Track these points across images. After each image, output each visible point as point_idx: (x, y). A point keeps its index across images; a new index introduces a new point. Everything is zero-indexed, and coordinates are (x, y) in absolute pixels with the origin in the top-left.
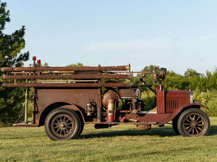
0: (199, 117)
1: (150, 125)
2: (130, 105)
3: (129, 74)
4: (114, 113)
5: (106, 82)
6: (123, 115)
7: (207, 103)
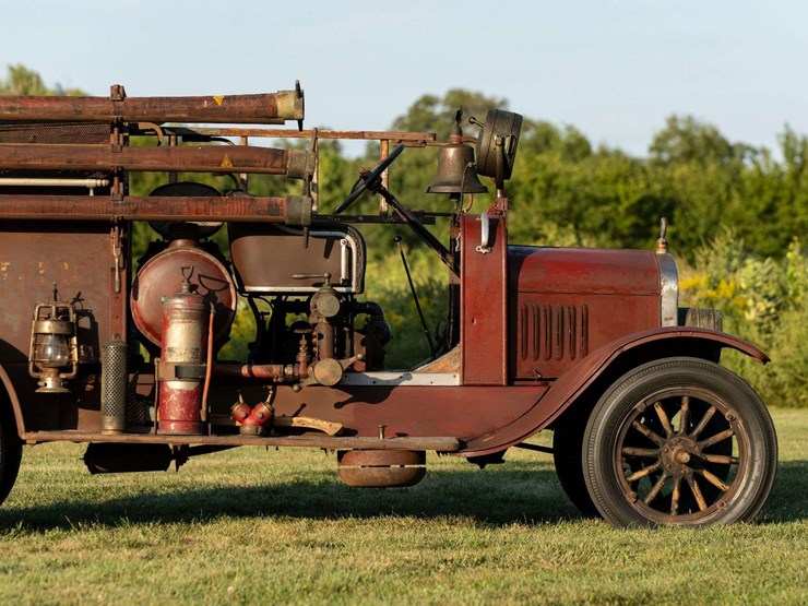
0: (711, 411)
1: (420, 456)
2: (297, 331)
3: (293, 141)
4: (202, 381)
5: (159, 192)
6: (256, 390)
7: (773, 324)
